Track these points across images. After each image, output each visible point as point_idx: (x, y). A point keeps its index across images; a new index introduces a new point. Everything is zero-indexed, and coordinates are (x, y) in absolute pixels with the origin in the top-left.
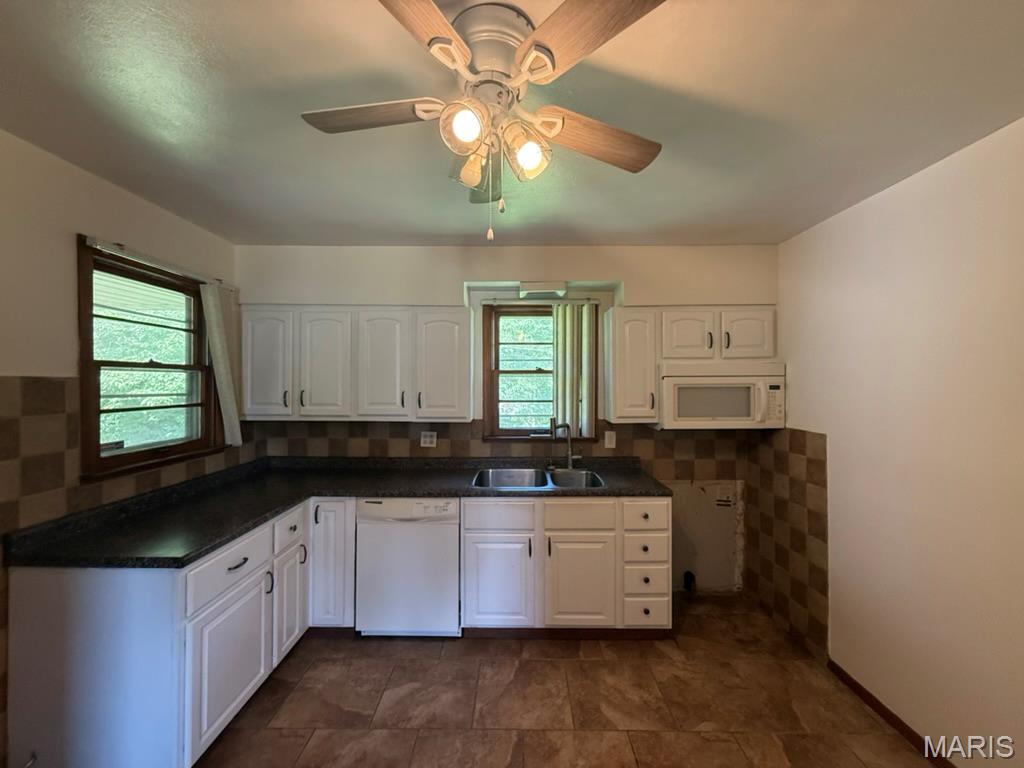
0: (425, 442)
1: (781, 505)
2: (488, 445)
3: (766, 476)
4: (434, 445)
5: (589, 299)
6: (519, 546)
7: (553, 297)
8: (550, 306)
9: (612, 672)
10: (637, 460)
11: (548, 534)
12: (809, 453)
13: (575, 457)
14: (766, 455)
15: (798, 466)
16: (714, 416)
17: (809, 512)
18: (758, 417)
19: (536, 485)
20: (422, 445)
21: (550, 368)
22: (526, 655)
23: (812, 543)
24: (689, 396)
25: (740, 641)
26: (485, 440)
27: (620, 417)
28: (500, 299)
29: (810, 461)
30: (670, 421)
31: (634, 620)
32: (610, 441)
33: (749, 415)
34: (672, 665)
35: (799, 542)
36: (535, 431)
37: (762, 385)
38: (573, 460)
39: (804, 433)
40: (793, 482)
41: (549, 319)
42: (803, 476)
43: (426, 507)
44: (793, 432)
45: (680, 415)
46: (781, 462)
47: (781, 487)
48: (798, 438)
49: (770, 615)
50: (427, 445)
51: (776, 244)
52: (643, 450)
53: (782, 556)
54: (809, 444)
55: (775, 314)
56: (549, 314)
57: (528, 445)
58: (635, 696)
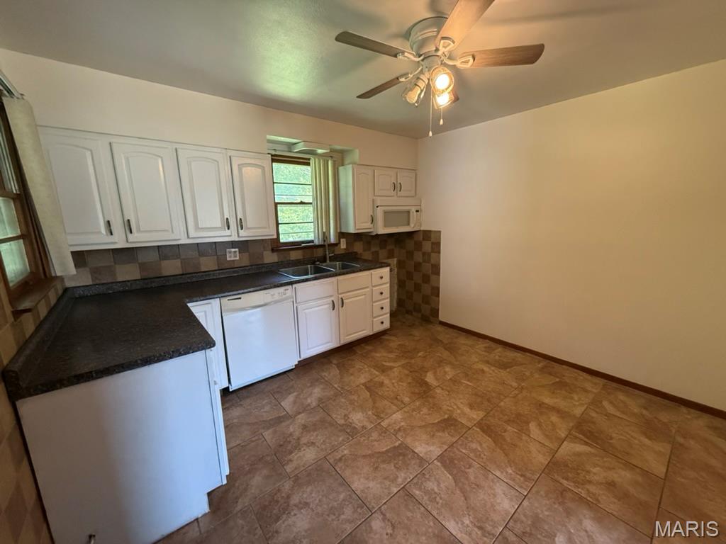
0: (230, 257)
1: (417, 266)
2: (275, 254)
3: (410, 254)
4: (238, 258)
5: (331, 157)
6: (326, 306)
7: (313, 153)
8: (309, 159)
9: (376, 352)
10: (356, 253)
11: (340, 296)
12: (433, 240)
13: (331, 255)
14: (410, 244)
15: (427, 246)
16: (397, 226)
17: (432, 265)
18: (412, 226)
19: (315, 273)
20: (228, 259)
21: (311, 201)
22: (335, 362)
23: (433, 277)
24: (389, 216)
25: (409, 326)
26: (273, 250)
27: (358, 229)
28: (279, 151)
29: (433, 243)
30: (382, 230)
31: (378, 328)
32: (343, 245)
33: (409, 224)
34: (394, 342)
35: (426, 279)
36: (303, 242)
37: (414, 209)
38: (330, 257)
39: (430, 231)
40: (424, 254)
41: (309, 168)
42: (430, 250)
43: (272, 295)
44: (425, 231)
45: (386, 226)
46: (418, 246)
47: (418, 257)
48: (427, 234)
49: (412, 314)
50: (232, 259)
51: (417, 138)
52: (358, 247)
53: (417, 287)
54: (433, 236)
55: (416, 175)
56: (308, 164)
57: (300, 252)
58: (392, 356)
